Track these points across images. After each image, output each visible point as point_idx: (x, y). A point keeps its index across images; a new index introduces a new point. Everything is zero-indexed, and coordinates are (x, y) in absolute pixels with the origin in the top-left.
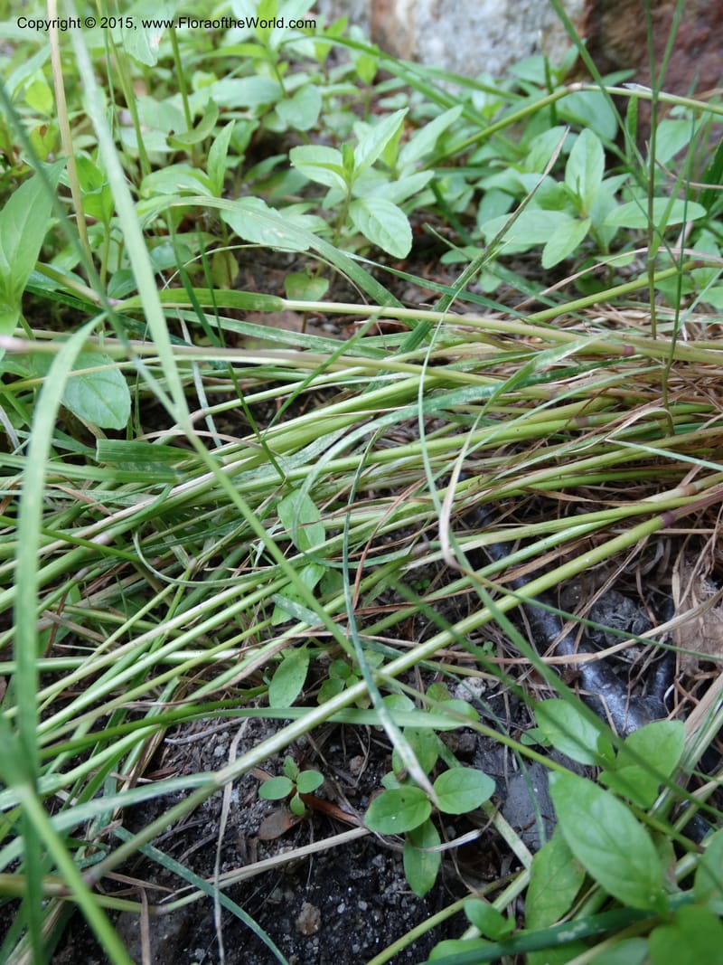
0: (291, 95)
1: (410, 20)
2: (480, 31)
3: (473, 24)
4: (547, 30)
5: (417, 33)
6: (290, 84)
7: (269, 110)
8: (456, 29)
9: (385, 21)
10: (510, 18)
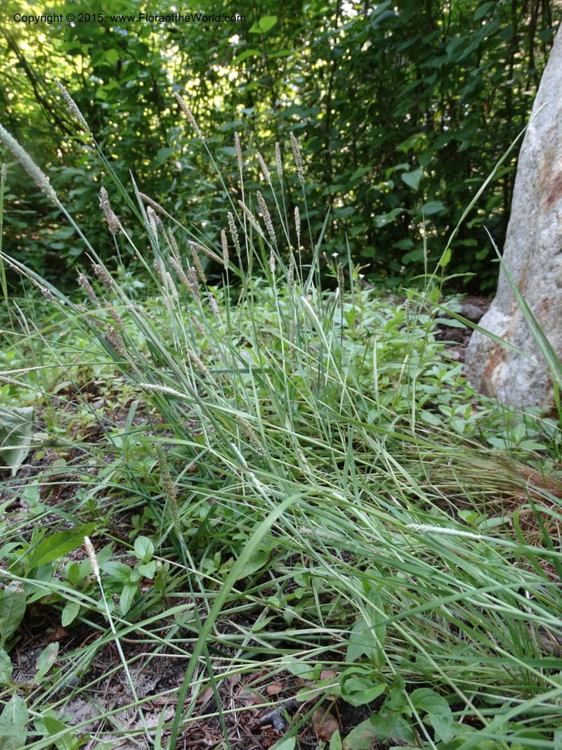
0: (443, 394)
1: (496, 383)
2: (518, 393)
3: (517, 391)
4: (542, 399)
5: (497, 388)
6: (443, 391)
7: (435, 396)
8: (511, 391)
9: (487, 380)
10: (530, 393)
